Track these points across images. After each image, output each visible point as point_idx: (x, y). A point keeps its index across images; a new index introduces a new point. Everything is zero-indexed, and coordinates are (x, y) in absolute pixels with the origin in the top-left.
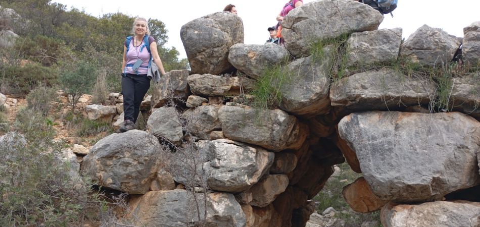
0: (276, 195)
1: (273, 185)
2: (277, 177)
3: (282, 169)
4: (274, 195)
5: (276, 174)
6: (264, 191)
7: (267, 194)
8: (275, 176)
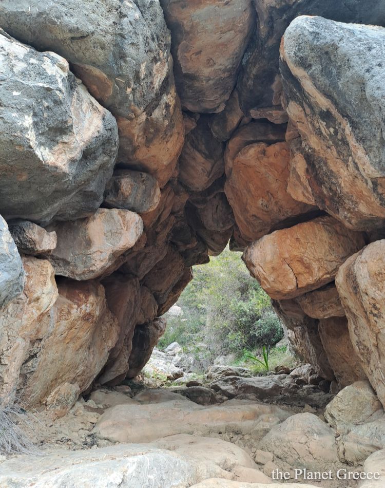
0: (114, 254)
1: (111, 231)
2: (119, 213)
3: (130, 200)
4: (110, 252)
5: (118, 208)
6: (89, 243)
7: (94, 249)
8: (115, 211)
